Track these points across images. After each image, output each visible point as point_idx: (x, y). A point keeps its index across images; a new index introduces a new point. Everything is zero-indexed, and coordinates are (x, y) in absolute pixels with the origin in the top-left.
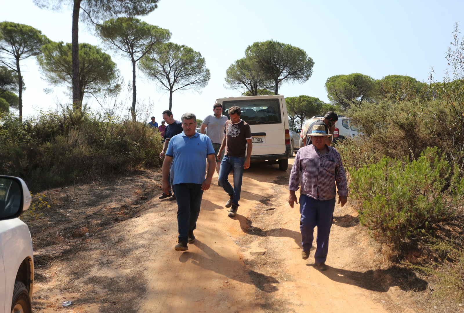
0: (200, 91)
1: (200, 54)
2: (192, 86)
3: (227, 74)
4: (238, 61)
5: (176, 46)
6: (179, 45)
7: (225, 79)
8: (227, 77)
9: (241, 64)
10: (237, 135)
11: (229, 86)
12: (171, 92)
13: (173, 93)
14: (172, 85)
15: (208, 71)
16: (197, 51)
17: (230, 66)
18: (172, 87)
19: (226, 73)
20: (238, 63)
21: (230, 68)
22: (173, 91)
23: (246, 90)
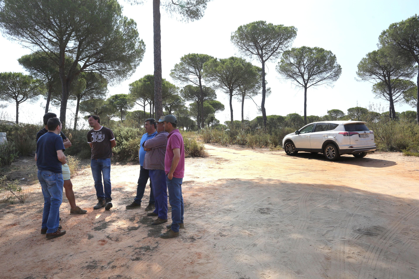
0: (332, 85)
1: (331, 52)
2: (324, 81)
3: (359, 68)
4: (369, 55)
5: (309, 48)
6: (311, 48)
7: (357, 73)
8: (358, 71)
9: (373, 56)
10: (103, 139)
11: (361, 79)
12: (306, 89)
13: (307, 89)
14: (306, 82)
15: (340, 66)
16: (328, 50)
17: (361, 60)
18: (306, 84)
19: (357, 67)
20: (370, 55)
21: (361, 62)
22: (307, 87)
23: (379, 81)
